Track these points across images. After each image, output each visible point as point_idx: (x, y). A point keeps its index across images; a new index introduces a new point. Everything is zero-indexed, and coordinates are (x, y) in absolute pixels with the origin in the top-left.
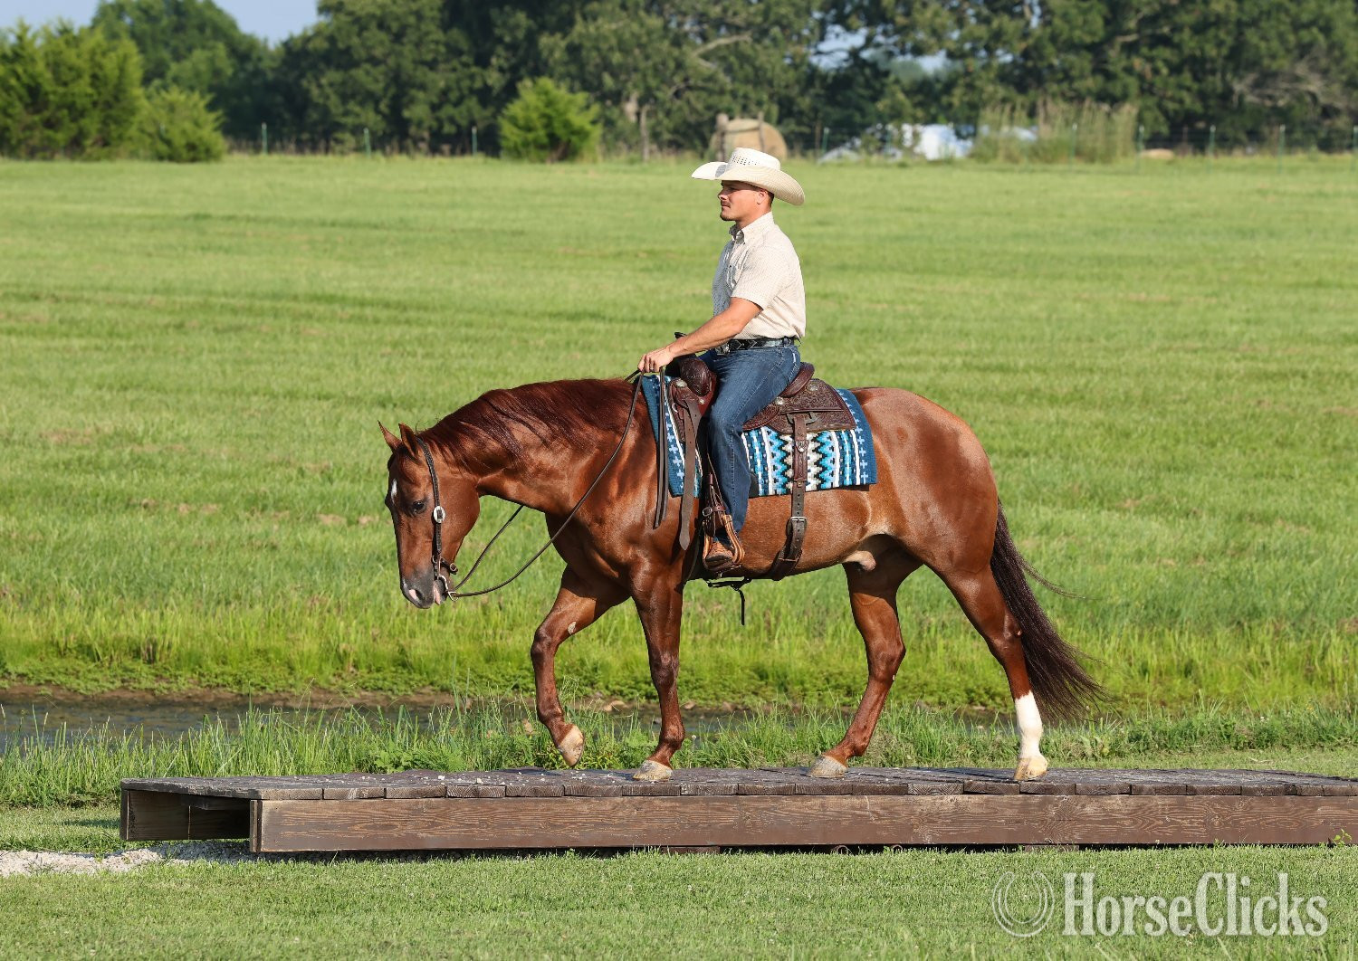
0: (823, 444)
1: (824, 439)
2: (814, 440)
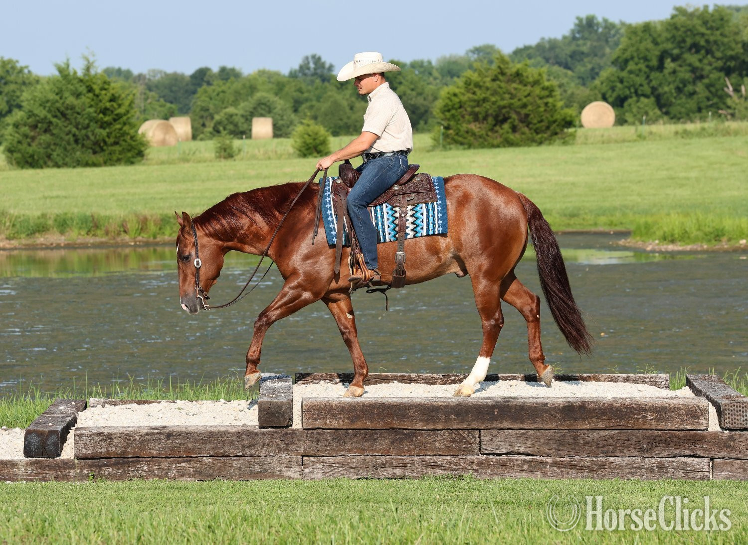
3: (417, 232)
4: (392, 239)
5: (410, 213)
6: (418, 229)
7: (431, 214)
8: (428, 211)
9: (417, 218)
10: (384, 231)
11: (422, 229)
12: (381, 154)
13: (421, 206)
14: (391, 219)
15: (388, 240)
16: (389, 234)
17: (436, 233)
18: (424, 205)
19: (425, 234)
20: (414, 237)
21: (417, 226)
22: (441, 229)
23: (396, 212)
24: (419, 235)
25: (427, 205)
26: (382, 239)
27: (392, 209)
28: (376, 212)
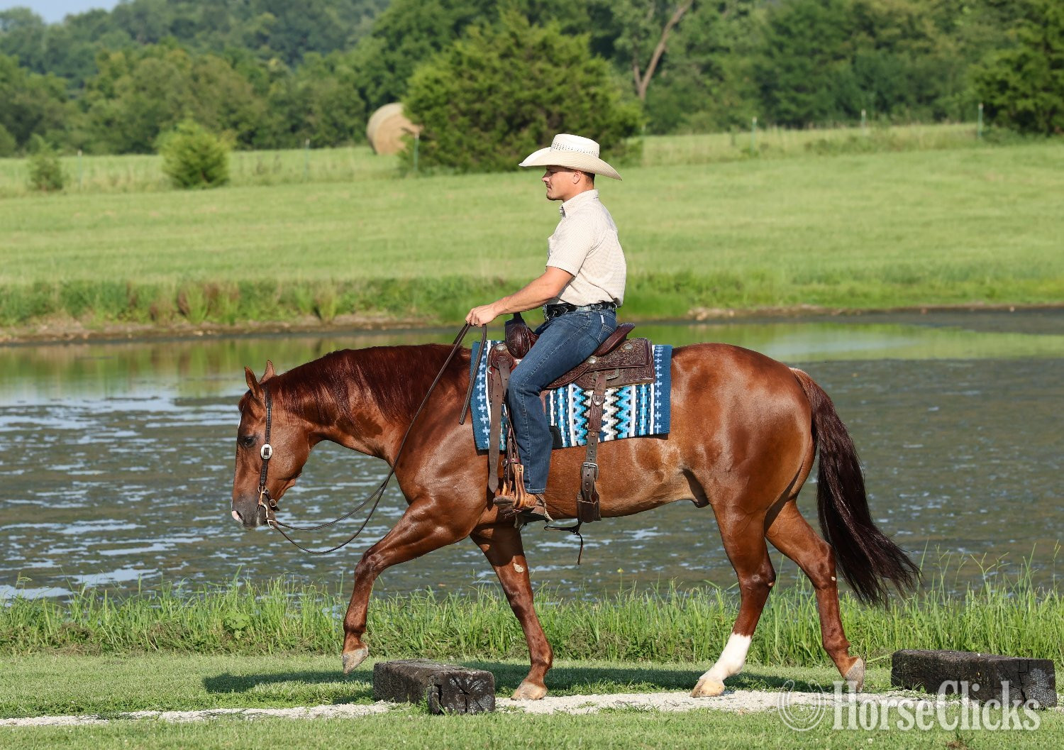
0: (621, 398)
1: (623, 393)
2: (614, 395)
3: (620, 432)
4: (581, 442)
5: (610, 400)
6: (622, 426)
7: (644, 402)
8: (639, 397)
9: (621, 409)
10: (567, 429)
11: (629, 425)
12: (572, 308)
13: (629, 389)
14: (580, 409)
15: (573, 444)
16: (576, 433)
17: (651, 432)
18: (634, 388)
19: (632, 434)
20: (616, 437)
21: (621, 421)
22: (658, 426)
23: (587, 398)
24: (624, 435)
25: (638, 388)
26: (564, 442)
27: (581, 394)
28: (556, 397)
